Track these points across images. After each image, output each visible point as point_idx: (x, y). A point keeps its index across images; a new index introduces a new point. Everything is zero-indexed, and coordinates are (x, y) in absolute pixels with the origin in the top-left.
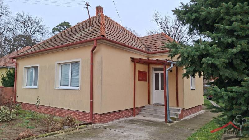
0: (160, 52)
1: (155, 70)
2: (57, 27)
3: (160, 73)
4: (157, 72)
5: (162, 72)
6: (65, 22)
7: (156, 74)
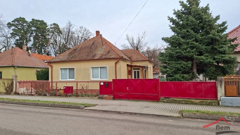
0: (137, 61)
1: (134, 69)
2: (12, 22)
3: (136, 71)
4: (135, 70)
5: (138, 70)
6: (20, 18)
7: (134, 71)
